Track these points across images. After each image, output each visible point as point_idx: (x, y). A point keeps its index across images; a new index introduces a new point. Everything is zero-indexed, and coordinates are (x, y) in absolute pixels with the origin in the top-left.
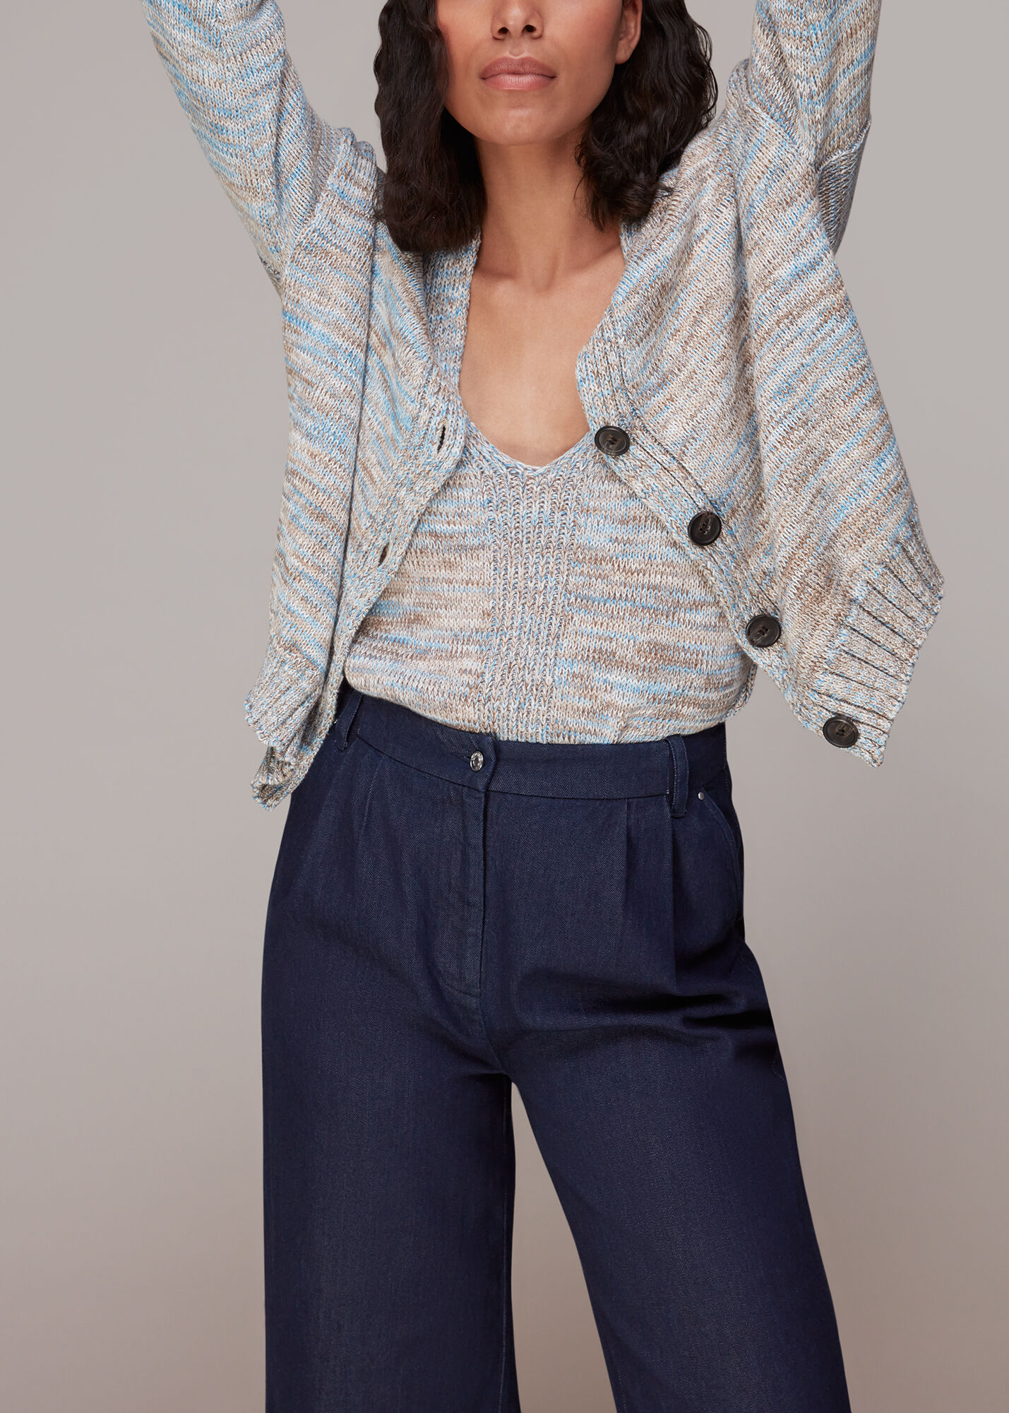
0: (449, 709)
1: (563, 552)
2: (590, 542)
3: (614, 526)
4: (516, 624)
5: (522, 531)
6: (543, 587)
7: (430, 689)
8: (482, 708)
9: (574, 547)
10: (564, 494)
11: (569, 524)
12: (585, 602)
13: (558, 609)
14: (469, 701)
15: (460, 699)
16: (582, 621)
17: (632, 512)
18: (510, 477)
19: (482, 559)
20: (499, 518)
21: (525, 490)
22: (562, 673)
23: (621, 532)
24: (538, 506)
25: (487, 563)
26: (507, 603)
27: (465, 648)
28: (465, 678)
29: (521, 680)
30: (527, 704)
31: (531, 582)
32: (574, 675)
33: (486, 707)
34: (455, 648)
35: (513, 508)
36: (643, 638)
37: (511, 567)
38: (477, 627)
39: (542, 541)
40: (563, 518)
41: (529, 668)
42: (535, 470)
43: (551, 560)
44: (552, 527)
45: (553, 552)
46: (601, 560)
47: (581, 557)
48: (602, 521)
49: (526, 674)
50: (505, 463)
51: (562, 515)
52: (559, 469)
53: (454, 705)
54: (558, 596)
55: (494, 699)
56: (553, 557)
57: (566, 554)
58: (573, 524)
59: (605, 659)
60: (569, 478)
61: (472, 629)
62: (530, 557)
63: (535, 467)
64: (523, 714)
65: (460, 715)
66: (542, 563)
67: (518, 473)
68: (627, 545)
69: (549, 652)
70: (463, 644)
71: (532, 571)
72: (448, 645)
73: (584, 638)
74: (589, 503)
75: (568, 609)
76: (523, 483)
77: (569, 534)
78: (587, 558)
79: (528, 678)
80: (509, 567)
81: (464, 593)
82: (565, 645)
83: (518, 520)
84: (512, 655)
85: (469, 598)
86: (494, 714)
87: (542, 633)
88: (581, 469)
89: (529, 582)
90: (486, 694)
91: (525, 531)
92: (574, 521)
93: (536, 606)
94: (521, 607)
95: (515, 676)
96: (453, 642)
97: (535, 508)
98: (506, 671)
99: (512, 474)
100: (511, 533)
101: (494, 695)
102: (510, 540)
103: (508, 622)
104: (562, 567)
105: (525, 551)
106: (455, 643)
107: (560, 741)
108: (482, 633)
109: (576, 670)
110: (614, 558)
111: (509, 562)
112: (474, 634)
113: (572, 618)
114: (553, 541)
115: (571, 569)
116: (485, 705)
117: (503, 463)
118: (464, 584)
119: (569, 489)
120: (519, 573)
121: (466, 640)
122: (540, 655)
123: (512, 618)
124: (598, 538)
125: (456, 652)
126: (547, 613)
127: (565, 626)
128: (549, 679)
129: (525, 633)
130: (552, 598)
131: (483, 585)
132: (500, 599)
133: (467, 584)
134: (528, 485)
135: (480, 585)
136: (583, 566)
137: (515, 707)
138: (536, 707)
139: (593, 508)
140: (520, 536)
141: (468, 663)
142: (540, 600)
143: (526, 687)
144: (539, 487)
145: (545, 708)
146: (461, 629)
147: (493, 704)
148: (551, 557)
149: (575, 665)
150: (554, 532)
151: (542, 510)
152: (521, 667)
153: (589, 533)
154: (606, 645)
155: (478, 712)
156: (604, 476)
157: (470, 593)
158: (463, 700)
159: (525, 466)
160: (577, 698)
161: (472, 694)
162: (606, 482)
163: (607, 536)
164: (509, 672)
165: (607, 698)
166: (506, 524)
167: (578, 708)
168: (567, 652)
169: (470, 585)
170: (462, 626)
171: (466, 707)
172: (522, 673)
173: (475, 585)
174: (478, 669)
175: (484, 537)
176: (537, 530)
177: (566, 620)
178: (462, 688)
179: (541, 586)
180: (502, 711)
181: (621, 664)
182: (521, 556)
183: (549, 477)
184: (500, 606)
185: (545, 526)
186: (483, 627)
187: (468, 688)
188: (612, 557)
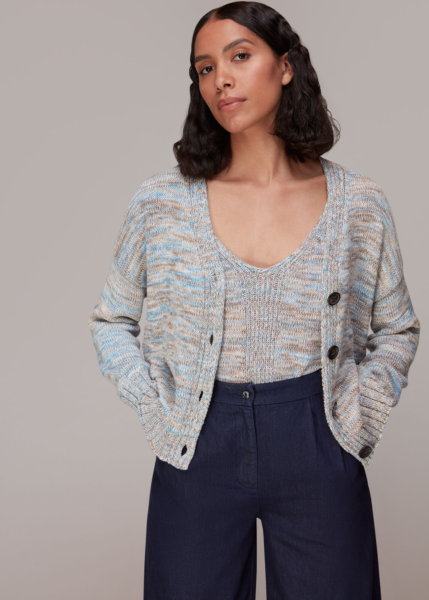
0: (233, 373)
1: (275, 305)
2: (287, 302)
3: (299, 296)
4: (256, 335)
5: (257, 296)
6: (267, 319)
7: (225, 366)
8: (246, 372)
9: (281, 303)
10: (275, 281)
11: (278, 294)
12: (285, 325)
13: (274, 328)
14: (241, 369)
15: (237, 369)
16: (284, 334)
17: (307, 292)
18: (251, 273)
19: (240, 308)
20: (247, 290)
21: (258, 279)
22: (277, 354)
23: (301, 299)
24: (264, 285)
25: (242, 310)
26: (252, 327)
27: (235, 346)
28: (238, 360)
29: (261, 358)
30: (264, 368)
31: (262, 317)
32: (282, 355)
33: (248, 371)
34: (230, 346)
35: (253, 286)
36: (309, 339)
37: (253, 311)
38: (240, 337)
39: (266, 300)
40: (275, 291)
41: (264, 353)
42: (261, 270)
43: (270, 308)
44: (270, 294)
45: (271, 305)
46: (292, 309)
47: (283, 307)
48: (293, 294)
49: (263, 355)
50: (249, 267)
51: (275, 290)
52: (273, 270)
53: (235, 372)
54: (274, 323)
55: (251, 367)
56: (271, 307)
57: (277, 306)
58: (280, 294)
59: (294, 347)
60: (277, 275)
61: (237, 338)
62: (261, 307)
63: (262, 269)
64: (263, 372)
65: (237, 375)
66: (266, 309)
67: (254, 271)
68: (304, 304)
69: (271, 346)
70: (234, 344)
71: (262, 313)
72: (226, 345)
73: (285, 340)
74: (287, 286)
75: (278, 328)
76: (257, 275)
77: (278, 298)
78: (286, 308)
79: (264, 357)
80: (252, 311)
81: (233, 323)
82: (278, 343)
83: (255, 291)
84: (256, 348)
85: (235, 325)
86: (251, 373)
87: (268, 338)
88: (284, 272)
89: (261, 317)
90: (248, 366)
91: (258, 296)
92: (280, 293)
93: (264, 327)
94: (258, 328)
95: (259, 357)
96: (229, 344)
97: (263, 286)
98: (254, 355)
99: (252, 272)
100: (252, 297)
101: (251, 366)
102: (252, 300)
103: (253, 335)
104: (275, 311)
105: (258, 304)
106: (230, 344)
107: (278, 380)
108: (242, 340)
109: (283, 352)
110: (298, 309)
111: (251, 309)
112: (239, 340)
113: (280, 332)
114: (271, 300)
115: (279, 312)
116: (247, 370)
117: (247, 267)
118: (233, 320)
119: (278, 279)
120: (256, 313)
121: (235, 343)
122: (268, 348)
123: (255, 332)
124: (291, 300)
125: (231, 348)
126: (269, 330)
127: (277, 335)
128: (272, 357)
129: (261, 339)
130: (271, 324)
131: (241, 319)
132: (249, 325)
133: (234, 320)
134: (259, 276)
135: (240, 319)
136: (284, 311)
137: (260, 369)
138: (268, 368)
139: (290, 288)
140: (256, 298)
141: (238, 353)
142: (266, 325)
143: (263, 361)
144: (264, 277)
145: (272, 369)
146: (232, 338)
147: (251, 369)
148: (270, 307)
149: (282, 351)
150: (271, 296)
151: (266, 287)
152: (261, 353)
153: (287, 298)
154: (294, 342)
155: (245, 374)
156: (295, 276)
157: (235, 323)
158: (239, 369)
159: (257, 268)
160: (284, 363)
161: (242, 366)
162: (296, 278)
163: (295, 300)
164: (256, 356)
165: (296, 362)
166: (250, 293)
167: (285, 367)
168: (278, 346)
169: (235, 320)
170: (233, 337)
171: (240, 372)
172: (261, 355)
173: (238, 320)
174: (243, 356)
175: (240, 299)
176: (264, 296)
177: (277, 333)
178: (238, 364)
179: (266, 319)
180: (254, 372)
181: (301, 350)
182: (257, 307)
183: (268, 273)
184: (249, 328)
185: (267, 294)
186: (242, 337)
187: (240, 364)
188: (297, 308)
